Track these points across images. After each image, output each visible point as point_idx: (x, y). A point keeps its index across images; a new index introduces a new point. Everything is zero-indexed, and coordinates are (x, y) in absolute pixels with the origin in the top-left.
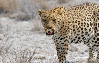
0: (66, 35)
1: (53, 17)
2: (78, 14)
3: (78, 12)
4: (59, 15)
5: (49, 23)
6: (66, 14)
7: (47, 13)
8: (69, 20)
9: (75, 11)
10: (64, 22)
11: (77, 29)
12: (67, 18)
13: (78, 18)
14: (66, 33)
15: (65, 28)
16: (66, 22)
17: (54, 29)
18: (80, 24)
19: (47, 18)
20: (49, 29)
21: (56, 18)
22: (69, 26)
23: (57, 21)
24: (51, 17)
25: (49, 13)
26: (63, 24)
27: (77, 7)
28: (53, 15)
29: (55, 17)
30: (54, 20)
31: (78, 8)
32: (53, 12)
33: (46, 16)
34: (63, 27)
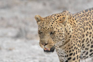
0: (71, 53)
1: (51, 28)
2: (90, 22)
3: (91, 19)
4: (61, 24)
5: (45, 36)
6: (76, 25)
7: (45, 22)
8: (80, 34)
9: (88, 18)
10: (71, 36)
11: (87, 43)
12: (77, 32)
13: (90, 28)
14: (71, 49)
15: (71, 43)
16: (73, 36)
17: (51, 45)
18: (91, 35)
19: (43, 29)
20: (45, 46)
21: (55, 30)
22: (77, 42)
23: (56, 33)
24: (48, 28)
25: (47, 21)
26: (69, 37)
27: (89, 11)
28: (52, 26)
29: (54, 28)
30: (53, 32)
31: (91, 13)
32: (53, 20)
33: (43, 26)
34: (68, 42)
